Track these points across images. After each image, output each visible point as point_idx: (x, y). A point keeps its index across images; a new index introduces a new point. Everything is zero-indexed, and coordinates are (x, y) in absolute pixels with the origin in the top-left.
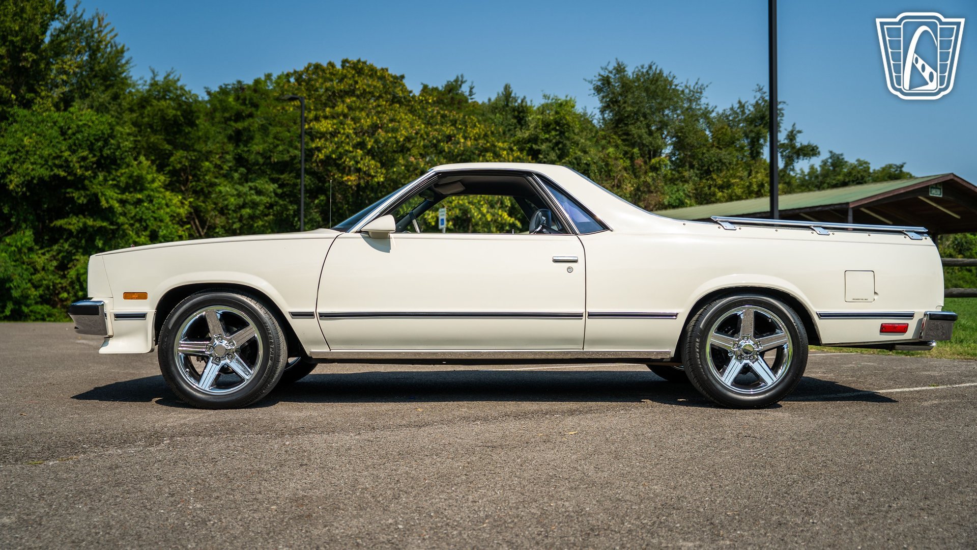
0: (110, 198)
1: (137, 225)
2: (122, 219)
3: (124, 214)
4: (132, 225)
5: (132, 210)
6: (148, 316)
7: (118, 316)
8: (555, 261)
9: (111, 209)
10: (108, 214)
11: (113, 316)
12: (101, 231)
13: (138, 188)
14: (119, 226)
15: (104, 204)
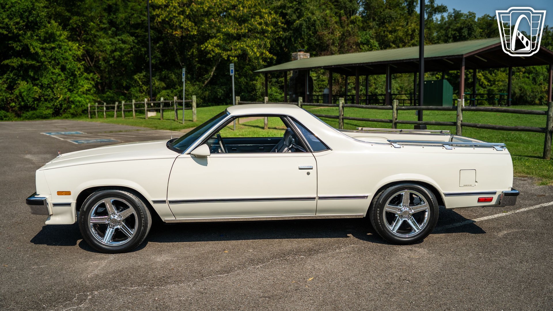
0: (36, 47)
1: (53, 62)
2: (43, 59)
3: (45, 56)
4: (50, 62)
5: (49, 53)
6: (72, 205)
7: (55, 205)
8: (300, 169)
9: (37, 53)
10: (35, 56)
11: (52, 205)
12: (32, 67)
13: (52, 40)
14: (42, 63)
15: (32, 50)
